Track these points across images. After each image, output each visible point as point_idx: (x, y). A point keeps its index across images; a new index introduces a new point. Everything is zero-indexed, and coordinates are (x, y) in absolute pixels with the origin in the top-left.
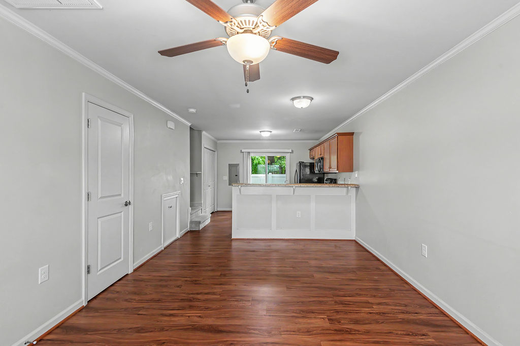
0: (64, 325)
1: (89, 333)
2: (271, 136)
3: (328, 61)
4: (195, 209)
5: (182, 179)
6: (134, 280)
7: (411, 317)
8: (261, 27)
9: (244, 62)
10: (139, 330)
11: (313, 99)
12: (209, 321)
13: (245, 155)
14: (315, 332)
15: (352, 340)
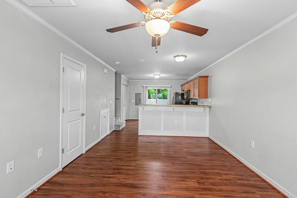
0: (51, 181)
1: (65, 186)
2: (160, 78)
3: (201, 35)
4: (117, 118)
5: (111, 101)
6: (87, 157)
7: (245, 182)
8: (166, 15)
9: (155, 35)
10: (92, 185)
11: (186, 56)
12: (130, 182)
13: (145, 88)
14: (190, 189)
15: (211, 195)
